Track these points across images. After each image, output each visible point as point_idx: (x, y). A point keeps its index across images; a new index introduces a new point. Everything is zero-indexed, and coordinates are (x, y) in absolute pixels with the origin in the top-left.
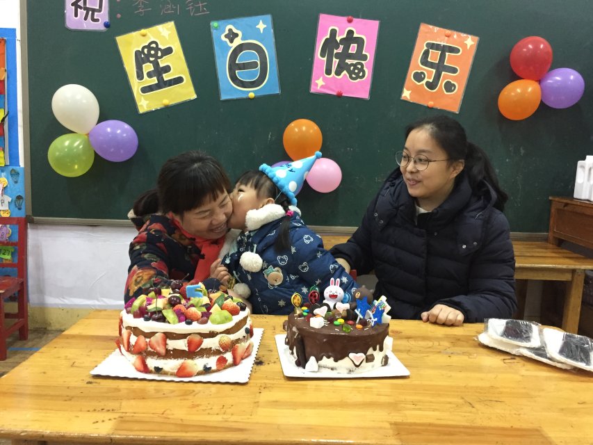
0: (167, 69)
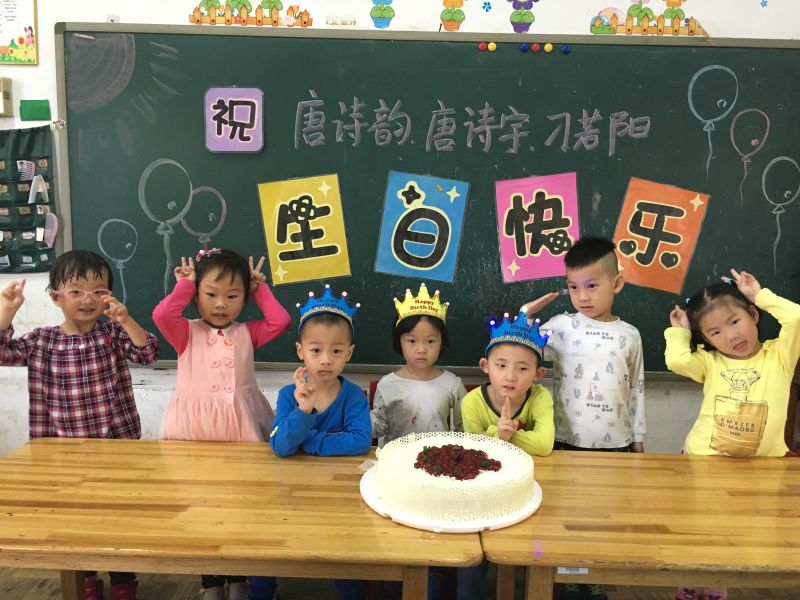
0: (319, 234)
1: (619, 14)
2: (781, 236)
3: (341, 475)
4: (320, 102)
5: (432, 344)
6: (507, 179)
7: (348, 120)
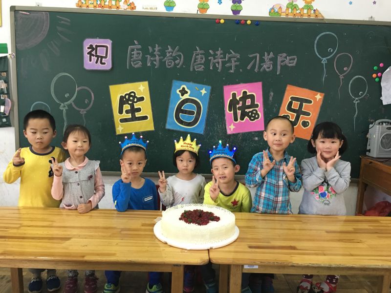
1: (282, 6)
2: (358, 113)
3: (145, 224)
4: (139, 47)
5: (191, 163)
6: (229, 85)
7: (153, 55)
